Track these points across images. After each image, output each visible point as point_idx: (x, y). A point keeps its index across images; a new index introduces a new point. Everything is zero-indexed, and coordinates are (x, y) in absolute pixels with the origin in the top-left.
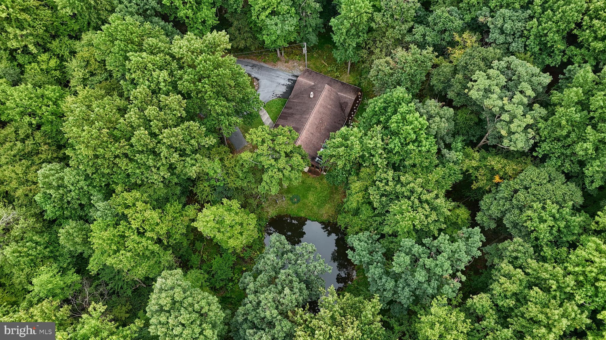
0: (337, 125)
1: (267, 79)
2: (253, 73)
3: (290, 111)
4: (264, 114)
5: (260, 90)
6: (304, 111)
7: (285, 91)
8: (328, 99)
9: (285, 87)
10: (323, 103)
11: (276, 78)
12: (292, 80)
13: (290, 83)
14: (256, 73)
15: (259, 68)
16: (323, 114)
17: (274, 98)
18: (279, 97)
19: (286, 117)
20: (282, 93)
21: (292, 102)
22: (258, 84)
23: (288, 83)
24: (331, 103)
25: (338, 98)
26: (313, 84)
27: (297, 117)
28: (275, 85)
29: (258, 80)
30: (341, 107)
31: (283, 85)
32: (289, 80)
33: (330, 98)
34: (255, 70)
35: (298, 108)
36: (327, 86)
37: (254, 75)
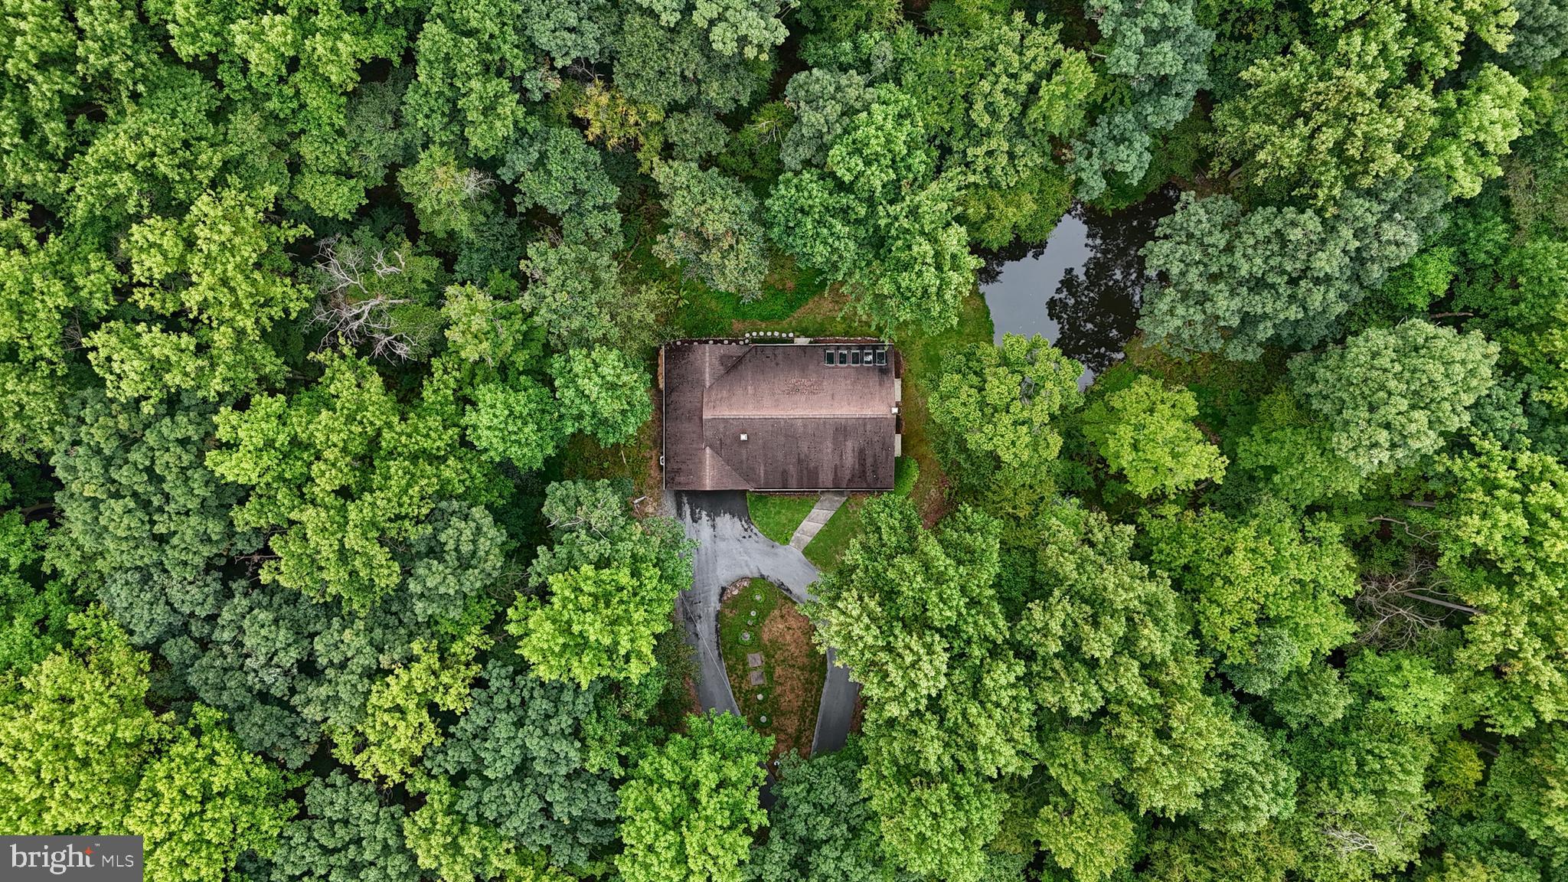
0: (780, 357)
1: (714, 570)
2: (711, 609)
3: (792, 470)
4: (804, 533)
5: (748, 573)
6: (786, 436)
7: (728, 516)
8: (734, 399)
9: (718, 519)
10: (751, 406)
11: (703, 552)
12: (693, 514)
13: (704, 513)
14: (706, 601)
15: (692, 604)
16: (774, 394)
17: (755, 530)
18: (749, 521)
19: (809, 471)
20: (736, 519)
21: (766, 478)
22: (734, 584)
23: (704, 518)
24: (739, 392)
25: (719, 380)
26: (708, 450)
27: (804, 447)
28: (722, 545)
29: (724, 589)
30: (734, 367)
31: (714, 526)
32: (695, 521)
33: (729, 398)
34: (700, 609)
35: (780, 455)
36: (707, 415)
37: (714, 605)
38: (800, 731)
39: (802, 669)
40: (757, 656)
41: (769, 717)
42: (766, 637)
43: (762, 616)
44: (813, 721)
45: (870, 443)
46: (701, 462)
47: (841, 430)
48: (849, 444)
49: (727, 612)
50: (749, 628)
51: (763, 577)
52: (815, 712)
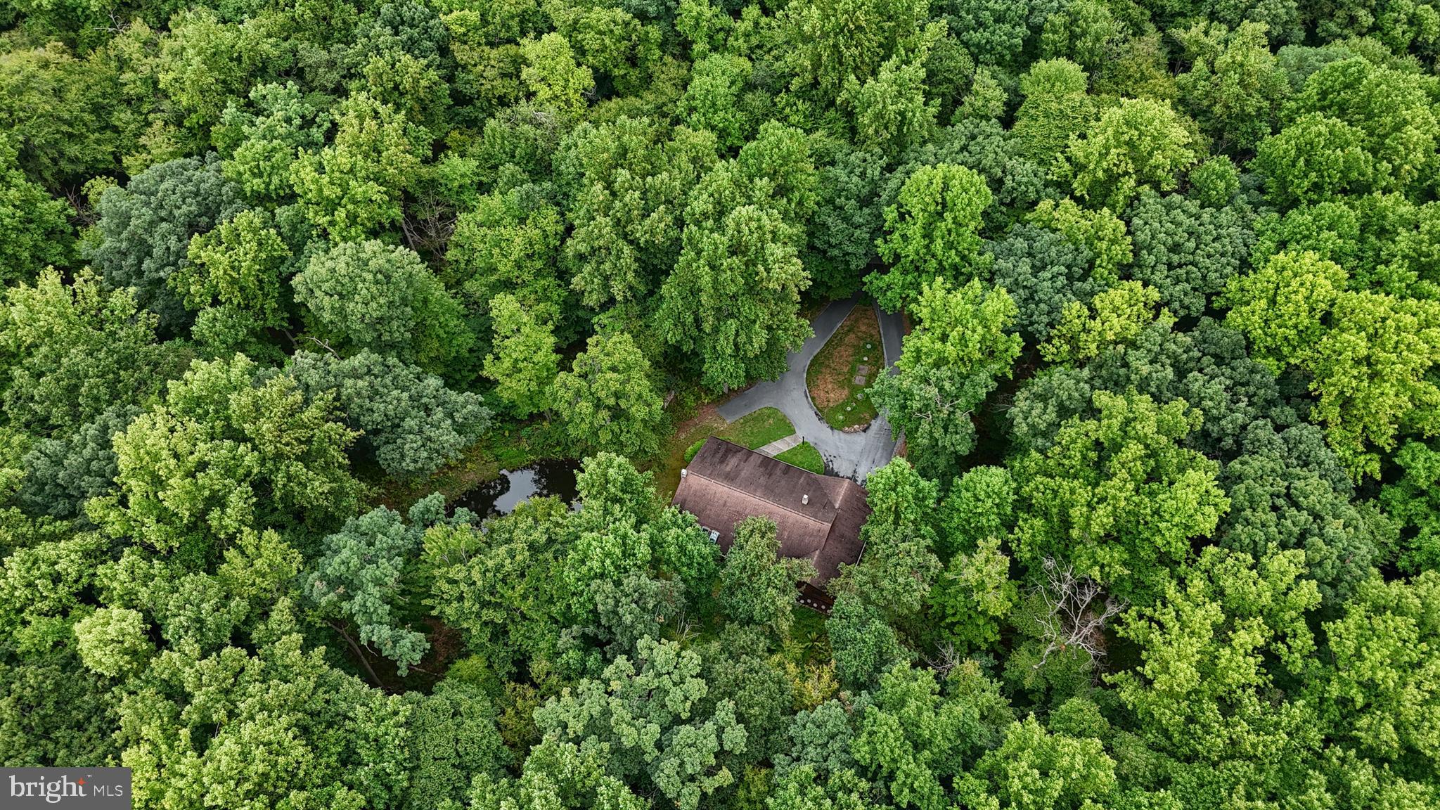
2: (879, 422)
3: (778, 472)
4: (788, 444)
5: (842, 434)
6: (773, 492)
7: (840, 473)
8: (801, 532)
9: (850, 475)
10: (791, 520)
11: (870, 459)
13: (858, 481)
14: (881, 429)
17: (825, 458)
19: (765, 469)
20: (835, 469)
21: (800, 476)
22: (855, 431)
23: (859, 478)
26: (837, 506)
27: (762, 481)
28: (853, 458)
29: (864, 431)
33: (805, 534)
34: (888, 426)
35: (783, 483)
36: (827, 526)
37: (875, 424)
38: (847, 334)
39: (829, 366)
40: (857, 382)
41: (864, 346)
42: (846, 392)
43: (844, 404)
44: (835, 336)
45: (712, 464)
46: (845, 500)
47: (730, 478)
48: (728, 469)
49: (868, 416)
50: (856, 401)
51: (832, 428)
52: (831, 341)
